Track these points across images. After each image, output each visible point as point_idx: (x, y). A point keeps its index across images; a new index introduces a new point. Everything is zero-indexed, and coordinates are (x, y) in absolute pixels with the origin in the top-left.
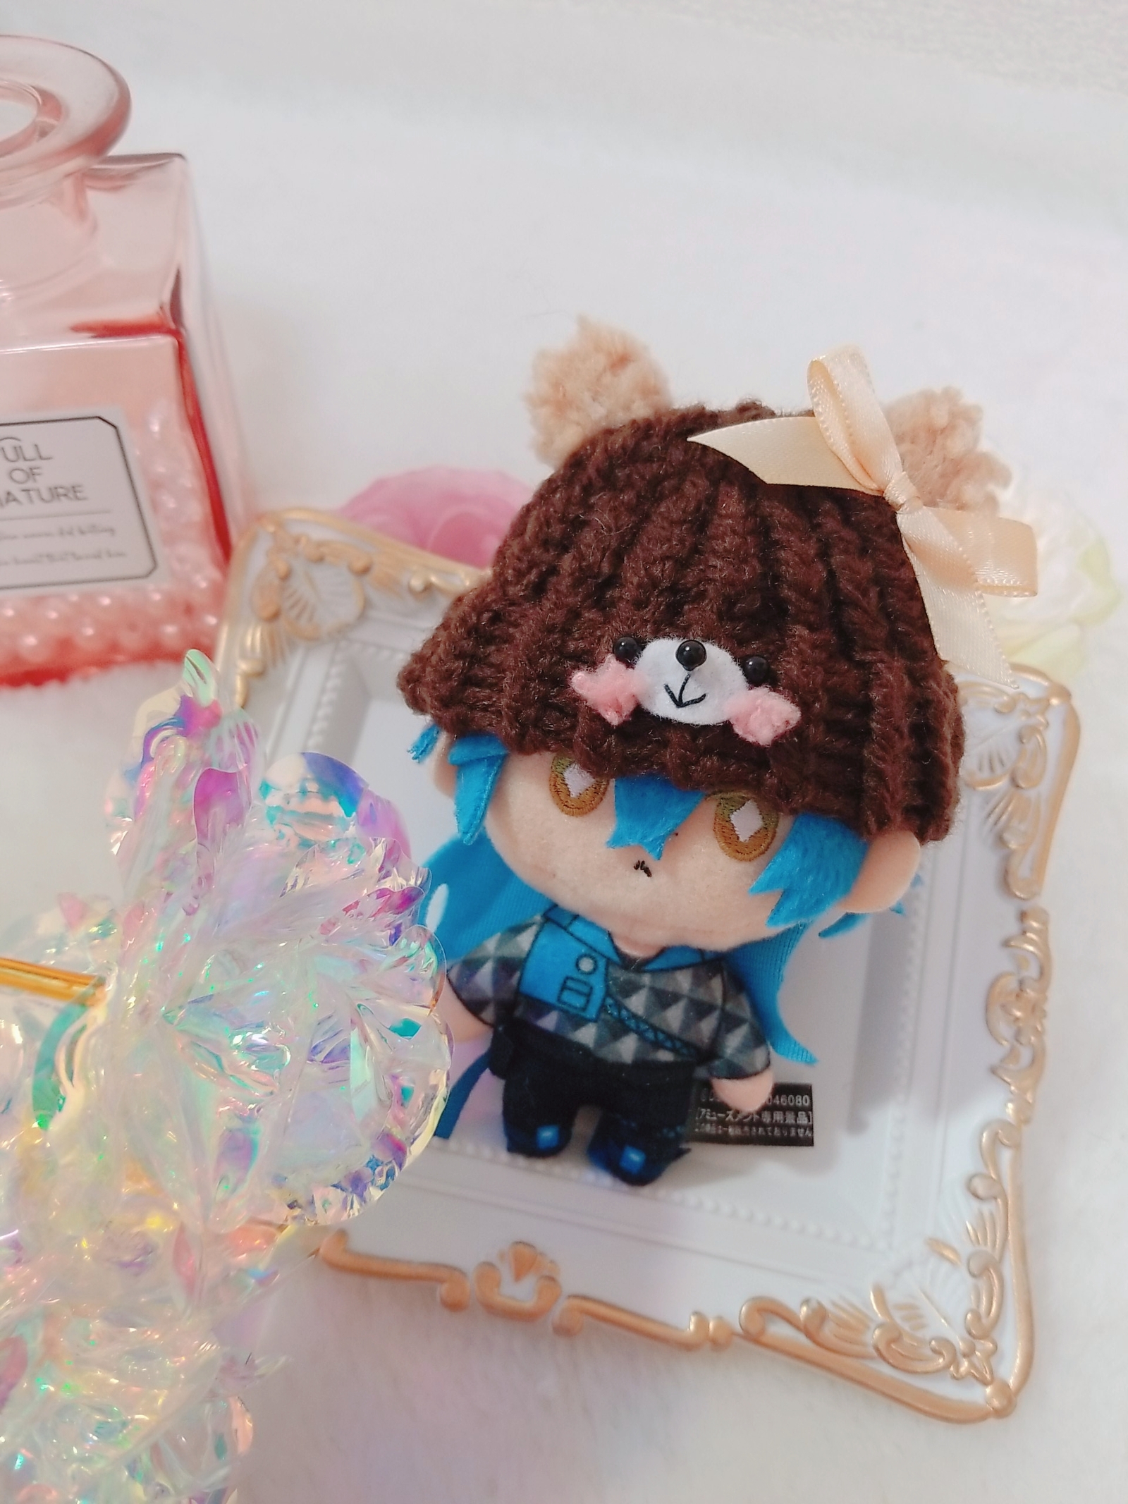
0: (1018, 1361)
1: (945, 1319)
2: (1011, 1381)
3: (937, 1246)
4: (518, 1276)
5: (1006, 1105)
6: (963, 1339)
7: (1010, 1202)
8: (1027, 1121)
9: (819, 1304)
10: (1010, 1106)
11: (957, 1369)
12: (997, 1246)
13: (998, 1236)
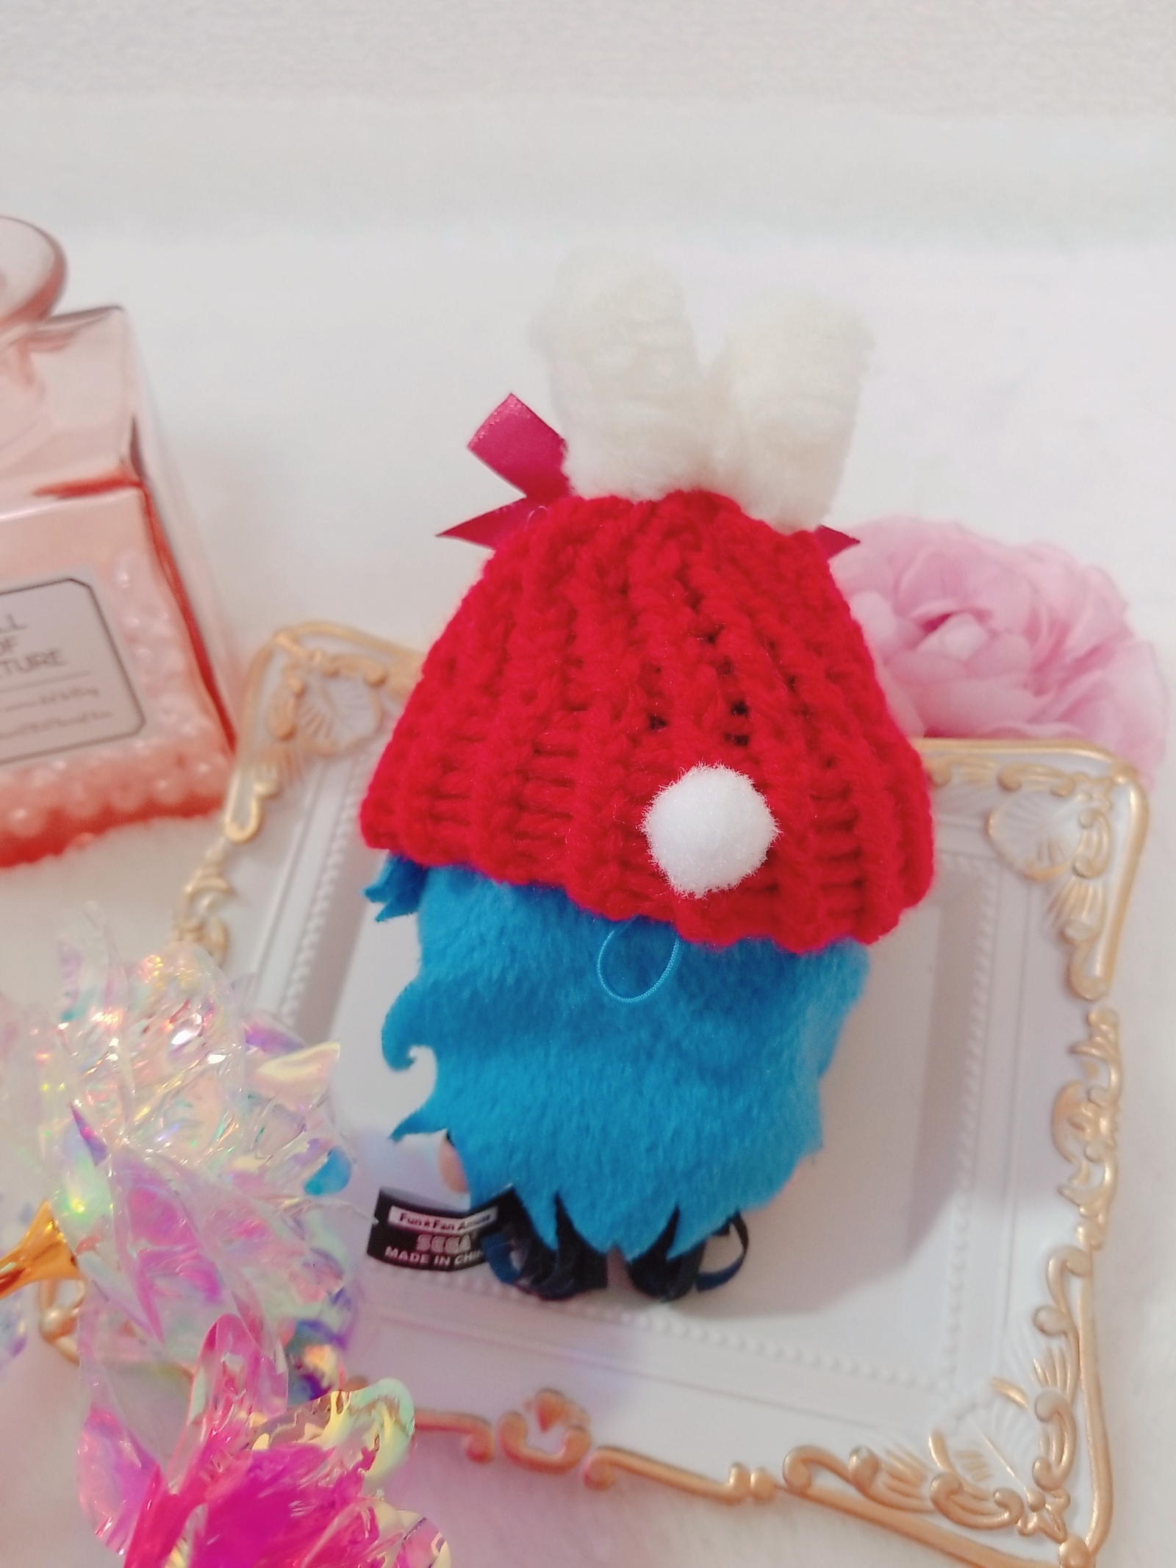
0: (1095, 1516)
1: (1012, 1468)
2: (1087, 1539)
3: (1000, 1388)
4: (544, 1426)
5: (1075, 1230)
6: (1031, 1491)
7: (1081, 1337)
8: (1099, 1247)
9: (871, 1453)
10: (1081, 1230)
11: (1025, 1524)
12: (1068, 1387)
13: (1069, 1375)
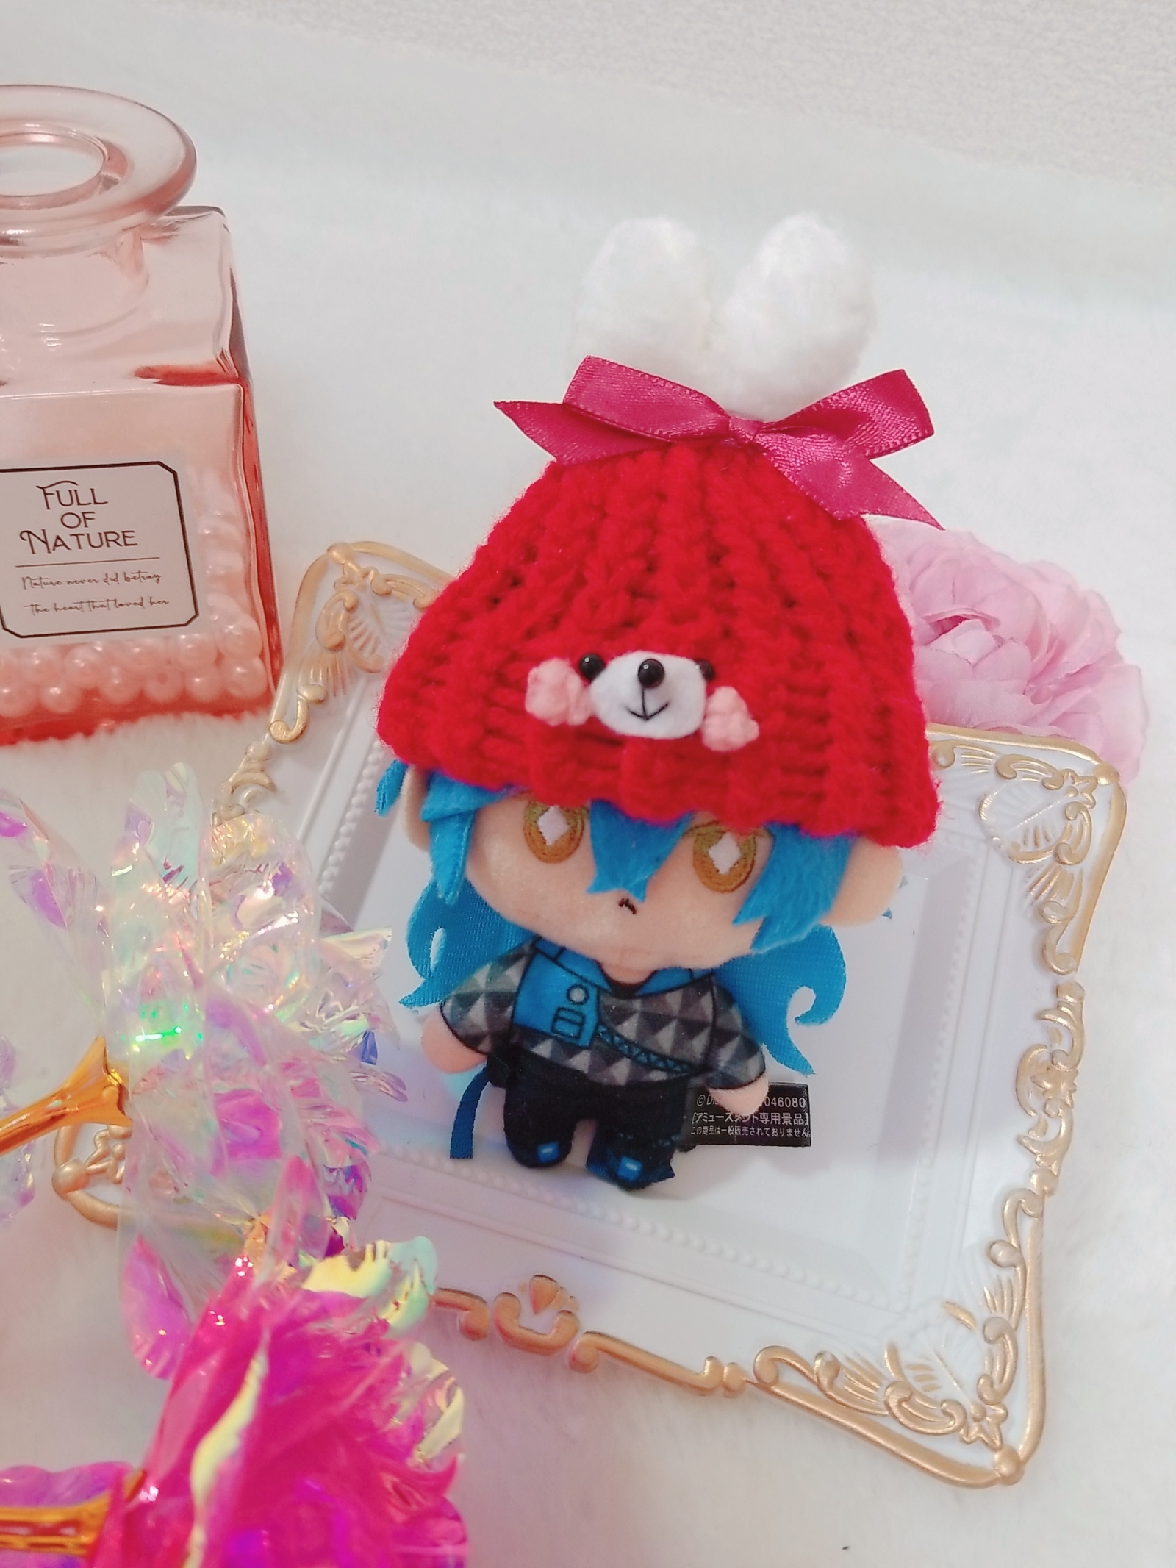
0: (1028, 1430)
1: (957, 1382)
2: (1021, 1447)
3: (954, 1309)
4: (537, 1307)
5: (1031, 1175)
6: (975, 1404)
7: (1028, 1272)
8: (1051, 1193)
9: (834, 1357)
10: (1035, 1177)
11: (967, 1433)
12: (1013, 1314)
13: (1015, 1304)
